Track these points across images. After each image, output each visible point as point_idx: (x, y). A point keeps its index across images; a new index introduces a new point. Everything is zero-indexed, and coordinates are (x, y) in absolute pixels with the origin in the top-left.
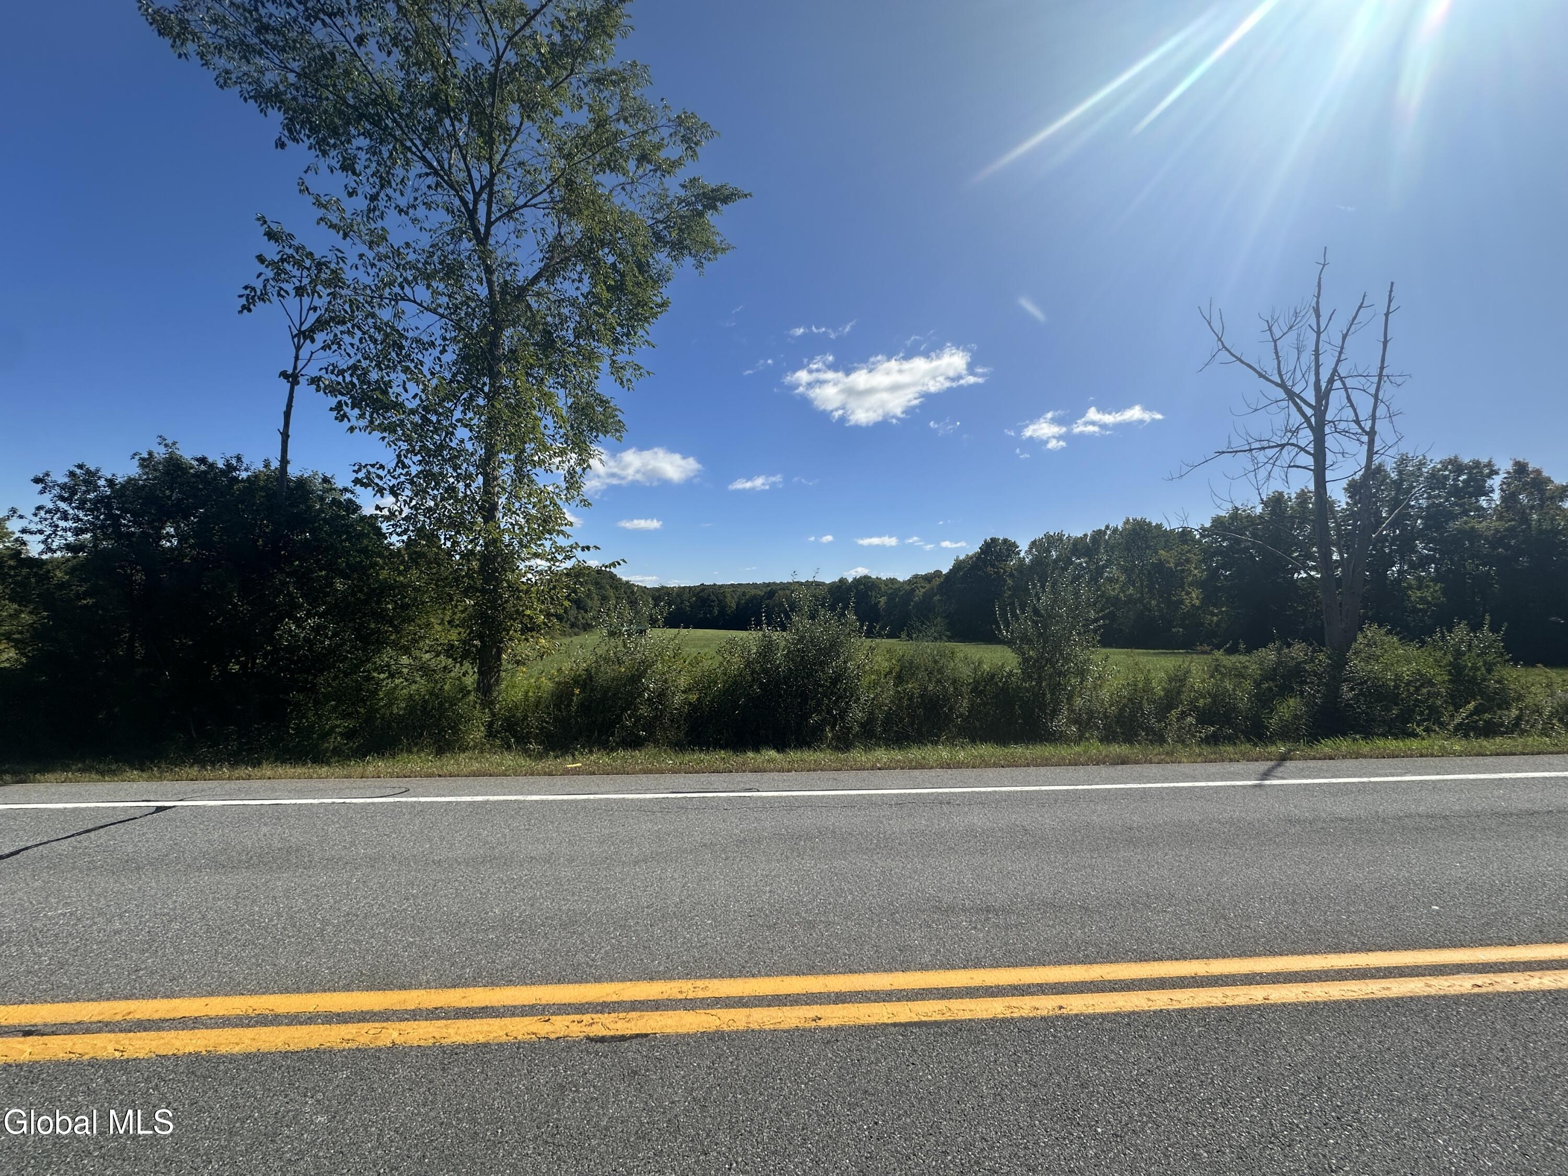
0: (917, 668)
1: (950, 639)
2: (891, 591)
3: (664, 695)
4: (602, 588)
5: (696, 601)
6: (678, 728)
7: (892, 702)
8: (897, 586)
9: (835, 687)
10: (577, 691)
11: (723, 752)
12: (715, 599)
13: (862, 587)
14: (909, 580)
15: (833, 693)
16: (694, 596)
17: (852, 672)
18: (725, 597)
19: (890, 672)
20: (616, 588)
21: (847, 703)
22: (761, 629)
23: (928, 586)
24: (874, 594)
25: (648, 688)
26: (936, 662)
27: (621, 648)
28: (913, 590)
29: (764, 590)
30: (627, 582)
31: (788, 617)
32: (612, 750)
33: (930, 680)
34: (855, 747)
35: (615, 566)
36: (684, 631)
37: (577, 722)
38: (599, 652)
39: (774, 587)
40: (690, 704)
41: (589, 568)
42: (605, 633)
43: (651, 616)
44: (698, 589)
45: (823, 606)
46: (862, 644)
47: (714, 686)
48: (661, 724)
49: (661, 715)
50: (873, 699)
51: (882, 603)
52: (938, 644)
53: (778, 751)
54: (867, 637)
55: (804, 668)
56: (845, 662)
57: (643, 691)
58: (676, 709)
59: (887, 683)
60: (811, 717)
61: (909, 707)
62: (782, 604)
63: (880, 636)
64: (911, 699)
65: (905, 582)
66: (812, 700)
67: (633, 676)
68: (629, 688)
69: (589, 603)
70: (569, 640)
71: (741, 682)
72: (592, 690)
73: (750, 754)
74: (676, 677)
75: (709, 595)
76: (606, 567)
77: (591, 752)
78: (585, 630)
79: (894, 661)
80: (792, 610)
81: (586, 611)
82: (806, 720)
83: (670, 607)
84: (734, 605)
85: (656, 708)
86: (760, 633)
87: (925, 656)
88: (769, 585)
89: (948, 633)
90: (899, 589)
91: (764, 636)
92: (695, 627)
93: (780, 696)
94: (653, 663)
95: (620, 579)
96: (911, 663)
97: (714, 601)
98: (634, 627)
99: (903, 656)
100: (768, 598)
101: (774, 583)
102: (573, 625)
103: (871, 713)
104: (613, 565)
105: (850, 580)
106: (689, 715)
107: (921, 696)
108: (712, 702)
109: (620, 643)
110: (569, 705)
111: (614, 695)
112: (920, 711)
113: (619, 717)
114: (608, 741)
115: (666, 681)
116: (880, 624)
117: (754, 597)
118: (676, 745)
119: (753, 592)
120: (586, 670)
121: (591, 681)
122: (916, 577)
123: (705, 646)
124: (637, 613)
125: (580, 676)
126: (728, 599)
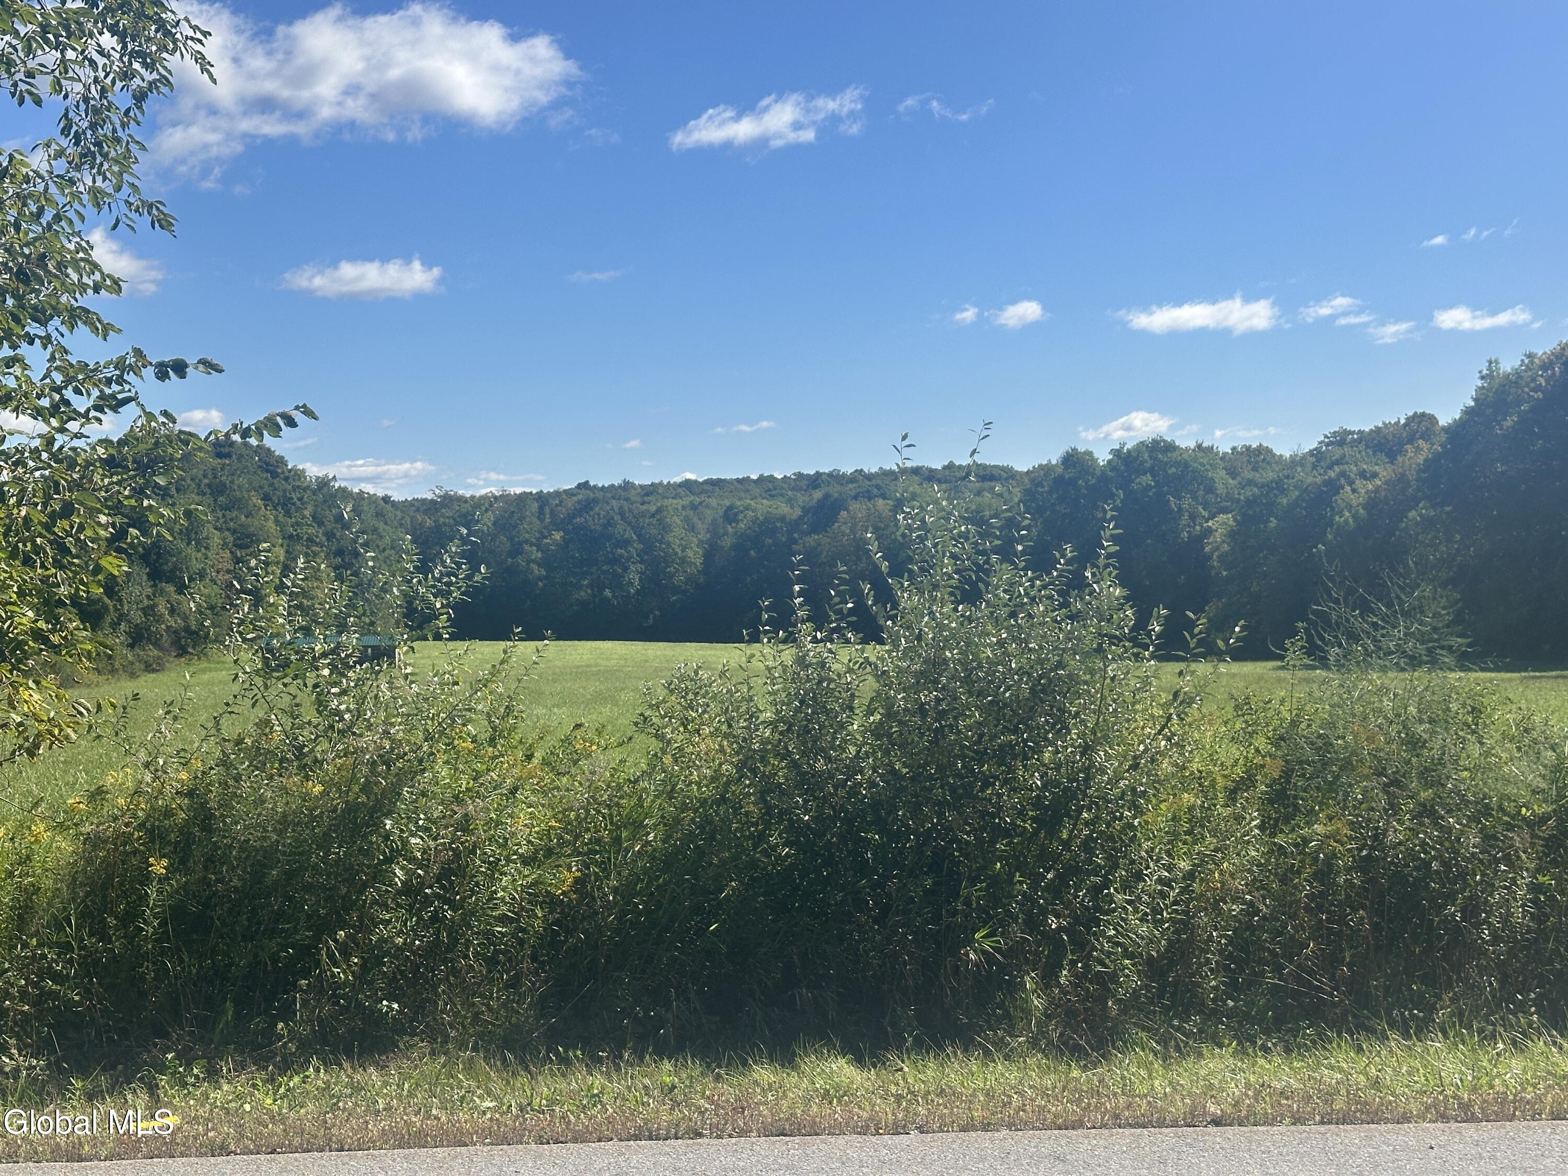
0: (1347, 766)
1: (1465, 661)
2: (1249, 492)
3: (461, 871)
4: (235, 504)
5: (566, 542)
6: (514, 984)
7: (1252, 886)
8: (1269, 475)
9: (1053, 833)
10: (159, 867)
11: (667, 1065)
12: (630, 534)
13: (1147, 479)
14: (1316, 454)
15: (1046, 858)
16: (558, 527)
17: (1114, 782)
18: (666, 528)
19: (1247, 782)
20: (286, 505)
21: (1095, 891)
22: (790, 639)
23: (1385, 472)
24: (1187, 503)
25: (404, 851)
26: (1414, 744)
27: (309, 714)
28: (1333, 487)
29: (802, 499)
30: (324, 483)
31: (886, 596)
32: (286, 1066)
33: (1393, 807)
34: (1127, 1046)
35: (276, 430)
36: (526, 649)
37: (162, 972)
38: (230, 729)
39: (835, 490)
40: (551, 902)
41: (186, 438)
42: (250, 660)
43: (409, 599)
44: (570, 503)
45: (1006, 553)
46: (1146, 682)
47: (633, 838)
48: (454, 972)
49: (454, 941)
50: (1190, 876)
51: (1218, 537)
52: (1421, 678)
53: (859, 1061)
54: (1160, 659)
55: (940, 769)
56: (1086, 749)
57: (389, 860)
58: (503, 920)
59: (1238, 818)
60: (970, 941)
61: (1319, 902)
62: (861, 547)
63: (1210, 652)
64: (1325, 874)
65: (1296, 462)
66: (973, 881)
67: (352, 808)
68: (338, 851)
69: (194, 559)
70: (128, 687)
71: (726, 821)
72: (210, 862)
73: (764, 1073)
74: (500, 810)
75: (609, 523)
76: (246, 433)
77: (212, 1074)
78: (182, 652)
79: (1261, 742)
80: (897, 571)
81: (181, 588)
82: (955, 953)
83: (475, 569)
84: (695, 556)
85: (435, 918)
86: (788, 655)
87: (1374, 721)
88: (816, 480)
89: (1457, 641)
90: (1279, 486)
91: (801, 661)
92: (561, 635)
93: (863, 869)
94: (422, 765)
95: (299, 475)
96: (1323, 745)
97: (626, 543)
98: (352, 640)
99: (1294, 724)
100: (815, 529)
101: (835, 477)
102: (137, 638)
103: (1185, 925)
104: (271, 425)
105: (1103, 456)
106: (550, 940)
107: (1364, 865)
108: (626, 892)
109: (307, 699)
110: (131, 916)
111: (290, 876)
112: (1359, 918)
113: (308, 953)
114: (270, 1034)
115: (465, 825)
116: (1211, 609)
117: (767, 526)
118: (507, 1043)
119: (763, 506)
120: (191, 794)
121: (208, 829)
122: (1340, 439)
123: (599, 699)
124: (360, 588)
125: (168, 813)
126: (677, 536)
